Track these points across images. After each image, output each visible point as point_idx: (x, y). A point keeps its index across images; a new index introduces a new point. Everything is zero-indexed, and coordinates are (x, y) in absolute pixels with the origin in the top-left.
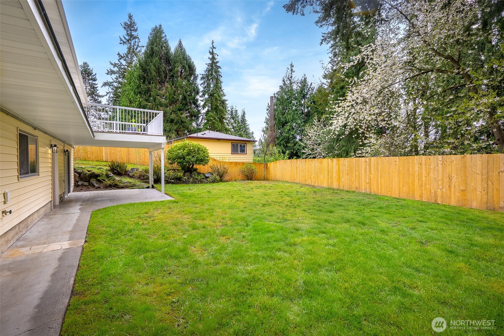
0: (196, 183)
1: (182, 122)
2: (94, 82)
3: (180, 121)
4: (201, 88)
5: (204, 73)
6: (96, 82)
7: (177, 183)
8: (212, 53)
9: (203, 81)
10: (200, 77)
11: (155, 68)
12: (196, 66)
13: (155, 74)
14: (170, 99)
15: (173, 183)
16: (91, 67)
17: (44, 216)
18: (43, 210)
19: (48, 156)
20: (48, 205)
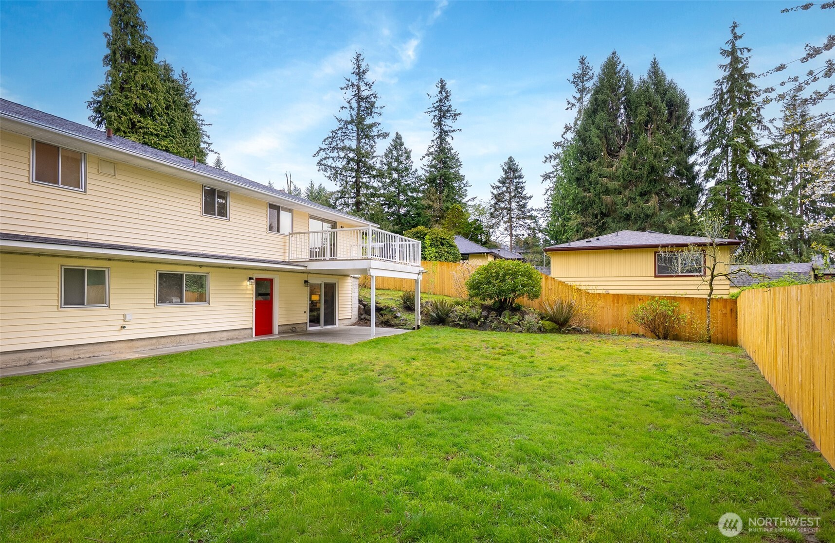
0: (501, 330)
1: (647, 216)
2: (521, 180)
3: (642, 216)
4: (702, 138)
5: (709, 103)
6: (523, 180)
7: (470, 327)
8: (732, 53)
9: (706, 123)
10: (698, 114)
11: (598, 131)
12: (688, 96)
13: (600, 143)
14: (624, 180)
15: (462, 327)
16: (516, 162)
17: (228, 339)
18: (225, 334)
19: (241, 288)
20: (242, 331)
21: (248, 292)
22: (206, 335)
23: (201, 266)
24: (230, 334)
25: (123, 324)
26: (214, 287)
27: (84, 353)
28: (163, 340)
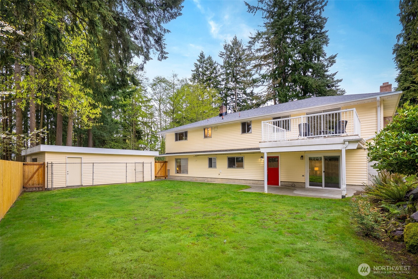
17: (253, 184)
18: (251, 181)
19: (258, 162)
20: (259, 181)
21: (262, 164)
22: (244, 180)
23: (241, 154)
24: (254, 182)
25: (219, 173)
26: (246, 163)
27: (213, 180)
28: (230, 180)
